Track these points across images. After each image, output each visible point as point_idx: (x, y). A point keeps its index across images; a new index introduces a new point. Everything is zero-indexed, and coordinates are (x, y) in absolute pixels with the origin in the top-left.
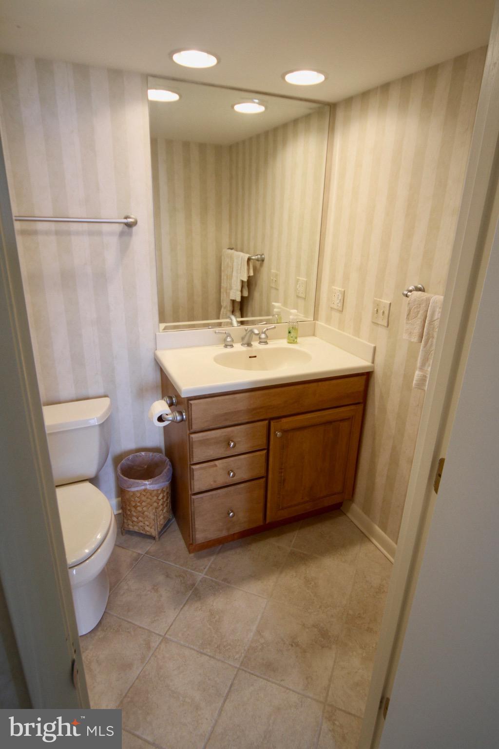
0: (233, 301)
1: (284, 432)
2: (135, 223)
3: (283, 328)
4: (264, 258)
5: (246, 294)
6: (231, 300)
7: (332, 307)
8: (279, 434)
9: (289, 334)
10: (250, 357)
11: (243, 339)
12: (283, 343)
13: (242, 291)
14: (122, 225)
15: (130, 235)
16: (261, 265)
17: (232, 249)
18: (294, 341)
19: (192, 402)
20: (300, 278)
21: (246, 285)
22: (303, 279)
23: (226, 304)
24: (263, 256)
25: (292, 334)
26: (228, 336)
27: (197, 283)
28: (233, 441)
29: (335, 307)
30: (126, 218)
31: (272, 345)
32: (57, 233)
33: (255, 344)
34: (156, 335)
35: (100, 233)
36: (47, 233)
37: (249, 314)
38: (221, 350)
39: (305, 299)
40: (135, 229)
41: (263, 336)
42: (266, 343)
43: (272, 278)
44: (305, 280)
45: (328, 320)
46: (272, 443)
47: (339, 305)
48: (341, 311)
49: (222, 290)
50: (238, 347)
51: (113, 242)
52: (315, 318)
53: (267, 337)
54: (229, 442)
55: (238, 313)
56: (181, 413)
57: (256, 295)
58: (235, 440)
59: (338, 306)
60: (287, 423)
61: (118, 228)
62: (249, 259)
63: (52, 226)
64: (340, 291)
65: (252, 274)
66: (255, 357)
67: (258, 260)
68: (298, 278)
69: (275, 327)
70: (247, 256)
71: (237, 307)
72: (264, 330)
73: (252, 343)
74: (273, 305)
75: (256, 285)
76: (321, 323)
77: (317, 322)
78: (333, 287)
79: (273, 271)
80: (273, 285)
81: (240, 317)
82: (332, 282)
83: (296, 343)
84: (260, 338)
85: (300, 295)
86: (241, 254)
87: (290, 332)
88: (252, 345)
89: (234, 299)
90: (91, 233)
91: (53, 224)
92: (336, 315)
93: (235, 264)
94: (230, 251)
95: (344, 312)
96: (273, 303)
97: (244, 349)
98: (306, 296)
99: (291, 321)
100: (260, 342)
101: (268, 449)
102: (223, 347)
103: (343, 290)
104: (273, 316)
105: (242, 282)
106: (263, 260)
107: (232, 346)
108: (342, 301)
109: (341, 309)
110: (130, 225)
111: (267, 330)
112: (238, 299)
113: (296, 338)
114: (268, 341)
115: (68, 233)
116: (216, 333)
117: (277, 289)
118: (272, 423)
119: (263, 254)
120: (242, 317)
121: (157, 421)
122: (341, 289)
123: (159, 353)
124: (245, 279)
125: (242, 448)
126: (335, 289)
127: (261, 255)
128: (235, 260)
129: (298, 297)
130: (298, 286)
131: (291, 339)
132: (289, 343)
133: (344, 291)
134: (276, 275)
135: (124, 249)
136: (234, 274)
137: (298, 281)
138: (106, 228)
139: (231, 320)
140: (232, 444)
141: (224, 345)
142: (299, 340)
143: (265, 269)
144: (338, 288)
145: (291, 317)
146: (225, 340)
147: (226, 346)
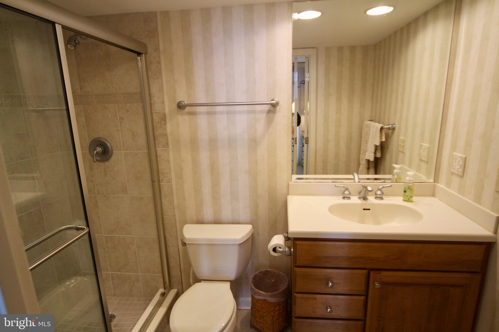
0: (368, 161)
1: (383, 284)
2: (277, 104)
3: (400, 187)
4: (395, 127)
5: (379, 155)
6: (366, 160)
7: (452, 172)
8: (377, 285)
9: (405, 193)
10: (364, 209)
11: (360, 193)
12: (399, 200)
13: (375, 153)
14: (269, 105)
15: (274, 112)
16: (393, 133)
17: (372, 121)
18: (409, 199)
19: (298, 242)
20: (424, 144)
21: (379, 148)
22: (426, 145)
23: (363, 163)
24: (394, 126)
25: (407, 194)
26: (346, 190)
27: (343, 146)
28: (332, 282)
29: (456, 172)
30: (272, 100)
31: (387, 201)
32: (228, 113)
33: (371, 199)
34: (288, 184)
35: (254, 112)
36: (222, 113)
37: (382, 172)
38: (339, 200)
39: (427, 162)
40: (278, 108)
41: (379, 192)
42: (381, 198)
43: (400, 143)
44: (428, 145)
45: (448, 184)
46: (370, 291)
47: (460, 170)
48: (462, 176)
49: (361, 152)
50: (355, 200)
51: (262, 117)
52: (436, 180)
53: (383, 193)
54: (328, 281)
55: (372, 170)
56: (290, 248)
57: (388, 156)
58: (334, 281)
59: (458, 171)
60: (387, 276)
61: (267, 108)
62: (382, 129)
63: (225, 108)
64: (461, 157)
65: (384, 140)
66: (369, 209)
67: (389, 129)
68: (422, 144)
69: (391, 186)
70: (380, 126)
71: (372, 166)
72: (380, 187)
73: (368, 197)
74: (393, 166)
75: (388, 149)
76: (441, 186)
77: (437, 184)
78: (454, 153)
79: (402, 138)
80: (400, 149)
81: (374, 173)
82: (454, 148)
83: (411, 201)
84: (376, 194)
85: (423, 159)
86: (377, 124)
87: (405, 192)
88: (367, 199)
89: (368, 159)
90: (249, 112)
91: (225, 107)
92: (456, 180)
93: (371, 132)
94: (370, 122)
95: (465, 176)
96: (394, 165)
97: (359, 201)
98: (428, 160)
99: (407, 181)
100: (376, 198)
101: (367, 296)
102: (341, 198)
103: (464, 156)
104: (393, 175)
105: (376, 146)
106: (394, 129)
107: (349, 198)
108: (462, 167)
109: (461, 174)
110: (274, 105)
111: (383, 187)
112: (372, 159)
113: (411, 197)
114: (383, 197)
115: (235, 113)
116: (336, 186)
117: (403, 153)
118: (372, 273)
119: (394, 124)
120: (376, 173)
121: (272, 251)
122: (462, 155)
123: (289, 198)
124: (378, 144)
125: (341, 289)
126: (456, 155)
127: (392, 125)
128: (372, 129)
129: (421, 160)
130: (421, 151)
131: (407, 197)
132: (404, 200)
133: (466, 158)
134: (404, 141)
135: (269, 122)
136: (370, 140)
137: (421, 146)
138: (258, 108)
139: (354, 176)
140: (331, 284)
141: (342, 196)
142: (414, 199)
143: (395, 137)
144: (459, 155)
145: (407, 178)
146: (343, 193)
147: (344, 198)
